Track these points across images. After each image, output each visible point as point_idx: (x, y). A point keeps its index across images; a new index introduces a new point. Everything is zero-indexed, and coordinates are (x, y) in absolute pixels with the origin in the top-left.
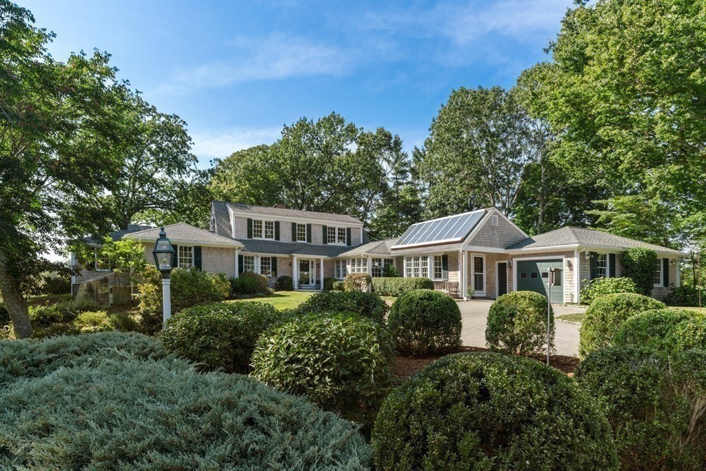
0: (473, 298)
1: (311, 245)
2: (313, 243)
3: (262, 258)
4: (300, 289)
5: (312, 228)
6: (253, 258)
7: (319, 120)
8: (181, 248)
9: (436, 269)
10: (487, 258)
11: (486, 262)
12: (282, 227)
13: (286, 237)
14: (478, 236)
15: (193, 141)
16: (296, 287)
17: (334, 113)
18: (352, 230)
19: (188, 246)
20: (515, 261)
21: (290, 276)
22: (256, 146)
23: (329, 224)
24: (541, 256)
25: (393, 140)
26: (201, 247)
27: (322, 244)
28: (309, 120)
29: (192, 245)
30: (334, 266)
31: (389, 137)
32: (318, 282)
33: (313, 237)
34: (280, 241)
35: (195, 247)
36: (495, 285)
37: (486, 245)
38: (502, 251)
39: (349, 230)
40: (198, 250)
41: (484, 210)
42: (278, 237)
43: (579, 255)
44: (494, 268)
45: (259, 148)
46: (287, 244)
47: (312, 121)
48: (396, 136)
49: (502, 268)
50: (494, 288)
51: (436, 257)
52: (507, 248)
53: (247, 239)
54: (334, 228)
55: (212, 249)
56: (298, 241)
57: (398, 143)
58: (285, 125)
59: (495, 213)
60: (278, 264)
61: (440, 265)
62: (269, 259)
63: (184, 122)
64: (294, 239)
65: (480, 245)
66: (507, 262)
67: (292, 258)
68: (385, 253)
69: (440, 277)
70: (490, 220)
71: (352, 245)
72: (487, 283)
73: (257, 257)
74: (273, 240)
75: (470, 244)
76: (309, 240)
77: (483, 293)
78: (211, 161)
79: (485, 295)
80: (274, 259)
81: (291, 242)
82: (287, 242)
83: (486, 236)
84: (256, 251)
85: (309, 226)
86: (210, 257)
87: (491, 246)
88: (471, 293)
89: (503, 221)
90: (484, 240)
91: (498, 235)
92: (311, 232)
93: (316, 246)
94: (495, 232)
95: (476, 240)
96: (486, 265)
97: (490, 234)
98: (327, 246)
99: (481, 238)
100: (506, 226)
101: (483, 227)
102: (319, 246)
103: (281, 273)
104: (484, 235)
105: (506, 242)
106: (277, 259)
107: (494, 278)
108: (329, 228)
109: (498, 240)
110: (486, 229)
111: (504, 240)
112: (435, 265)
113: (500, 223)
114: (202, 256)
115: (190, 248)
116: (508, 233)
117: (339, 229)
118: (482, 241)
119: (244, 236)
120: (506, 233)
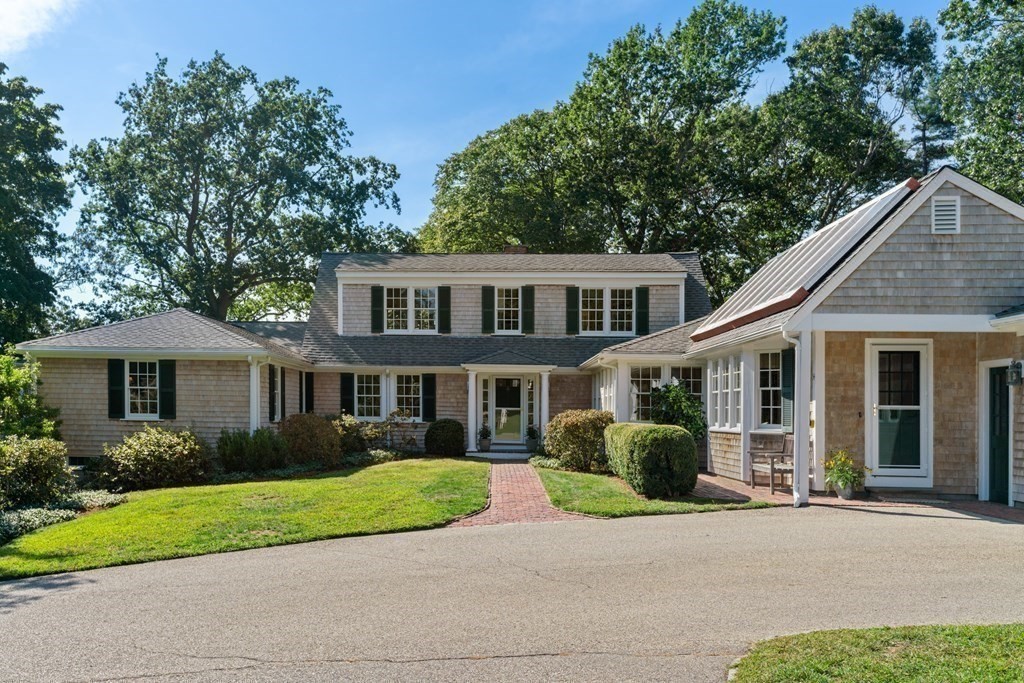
0: (864, 494)
1: (531, 340)
2: (538, 334)
3: (400, 378)
4: (482, 451)
5: (537, 295)
6: (377, 379)
8: (133, 366)
9: (765, 395)
10: (941, 354)
11: (937, 369)
12: (455, 298)
13: (466, 321)
16: (472, 446)
18: (652, 292)
19: (148, 360)
21: (459, 418)
23: (585, 281)
26: (174, 361)
27: (563, 336)
28: (650, 30)
29: (155, 360)
33: (538, 318)
34: (452, 335)
35: (160, 361)
37: (902, 308)
39: (643, 293)
40: (168, 368)
42: (445, 326)
44: (972, 387)
46: (467, 340)
47: (658, 31)
49: (1001, 383)
51: (764, 357)
53: (370, 334)
54: (601, 292)
55: (197, 364)
56: (498, 332)
59: (948, 188)
60: (439, 391)
61: (775, 384)
62: (416, 378)
64: (487, 326)
65: (871, 309)
66: (1009, 362)
69: (777, 421)
72: (938, 441)
73: (388, 376)
74: (435, 332)
76: (529, 326)
77: (923, 475)
79: (928, 483)
80: (430, 381)
81: (480, 335)
82: (469, 335)
83: (900, 275)
84: (387, 363)
85: (529, 291)
86: (194, 383)
87: (924, 308)
88: (861, 474)
89: (987, 211)
90: (890, 292)
91: (960, 266)
92: (533, 307)
93: (546, 340)
94: (947, 257)
95: (860, 293)
96: (936, 377)
97: (919, 266)
98: (577, 340)
99: (878, 283)
100: (1002, 230)
101: (885, 243)
102: (555, 340)
103: (443, 413)
104: (892, 271)
105: (1002, 292)
106: (437, 379)
107: (974, 419)
108: (585, 292)
109: (959, 283)
110: (903, 249)
111: (995, 283)
112: (764, 383)
113: (974, 221)
114: (177, 382)
115: (152, 366)
116: (1009, 257)
117: (614, 293)
118: (880, 293)
119: (364, 328)
120: (1000, 256)
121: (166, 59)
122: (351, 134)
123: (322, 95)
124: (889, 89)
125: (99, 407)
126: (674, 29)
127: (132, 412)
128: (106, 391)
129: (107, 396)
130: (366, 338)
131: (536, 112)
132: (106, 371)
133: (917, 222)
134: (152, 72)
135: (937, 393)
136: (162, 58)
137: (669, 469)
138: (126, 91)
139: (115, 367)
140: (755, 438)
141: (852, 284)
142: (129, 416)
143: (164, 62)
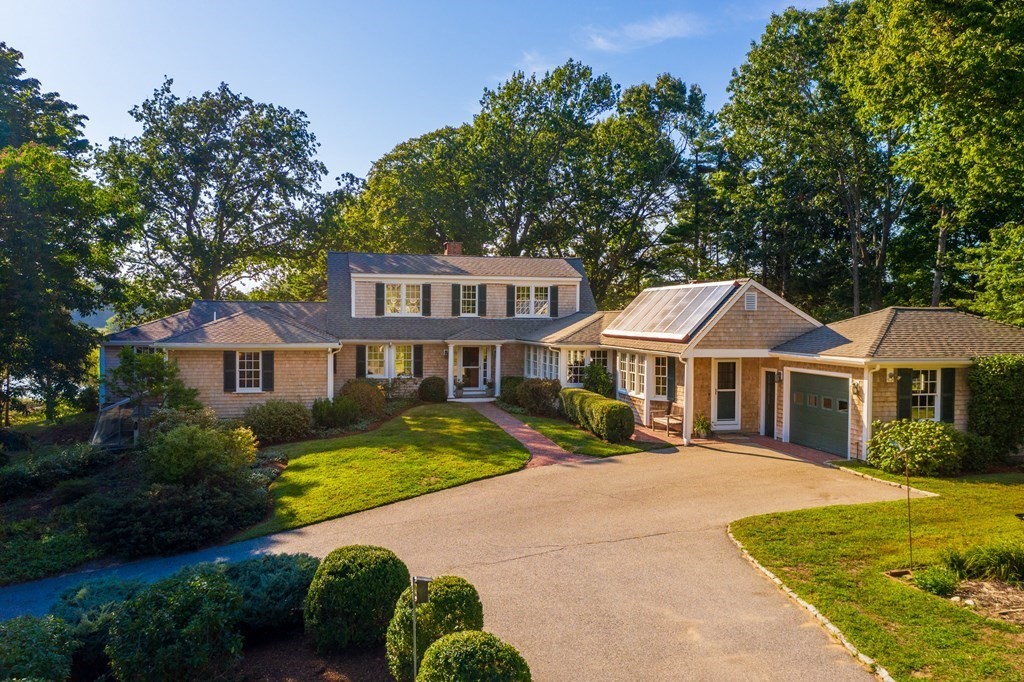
0: (712, 435)
1: (485, 321)
2: (489, 316)
5: (488, 290)
7: (547, 74)
8: (242, 355)
9: (658, 379)
10: (745, 367)
11: (743, 370)
12: (434, 292)
13: (441, 308)
14: (714, 331)
15: (318, 141)
16: (451, 394)
17: (571, 60)
18: (560, 289)
19: (253, 351)
20: (787, 372)
21: (439, 375)
22: (434, 131)
23: (518, 282)
24: (820, 369)
25: (688, 93)
26: (273, 352)
27: (505, 318)
28: (528, 77)
29: (259, 351)
30: (523, 354)
31: (679, 88)
32: (491, 385)
33: (488, 306)
34: (431, 317)
35: (263, 352)
36: (758, 409)
37: (732, 346)
38: (765, 353)
39: (555, 290)
40: (269, 356)
41: (732, 283)
42: (427, 310)
43: (871, 376)
44: (758, 379)
45: (439, 134)
46: (442, 321)
47: (533, 77)
48: (693, 89)
49: (771, 380)
50: (758, 414)
51: (658, 361)
52: (775, 348)
53: (374, 316)
54: (528, 288)
55: (289, 353)
56: (463, 315)
57: (697, 101)
58: (486, 89)
59: (752, 289)
60: (425, 357)
61: (664, 374)
62: (410, 348)
63: (302, 113)
64: (455, 310)
65: (719, 347)
66: (775, 371)
67: (446, 346)
68: (592, 343)
69: (664, 393)
70: (741, 300)
71: (560, 316)
72: (743, 406)
73: (390, 347)
74: (421, 315)
75: (698, 346)
76: (482, 311)
77: (736, 424)
78: (338, 179)
79: (738, 428)
80: (420, 349)
81: (450, 317)
82: (443, 317)
83: (732, 330)
84: (390, 338)
85: (483, 288)
86: (287, 366)
87: (741, 346)
88: (709, 425)
89: (768, 300)
90: (727, 338)
91: (756, 326)
92: (485, 298)
93: (494, 320)
94: (751, 322)
95: (714, 339)
96: (743, 375)
97: (739, 326)
98: (514, 320)
99: (722, 334)
100: (773, 309)
101: (725, 315)
102: (500, 321)
103: (428, 372)
104: (728, 328)
105: (773, 338)
106: (424, 348)
107: (759, 396)
108: (518, 288)
109: (756, 334)
110: (733, 318)
111: (770, 334)
112: (657, 373)
113: (763, 304)
114: (275, 366)
115: (256, 356)
116: (777, 322)
117: (537, 289)
118: (723, 339)
119: (370, 312)
120: (773, 322)
121: (172, 80)
122: (319, 145)
123: (297, 115)
124: (676, 127)
125: (216, 384)
126: (544, 77)
127: (240, 386)
128: (222, 373)
129: (222, 377)
130: (372, 319)
131: (447, 127)
132: (222, 359)
133: (739, 304)
134: (159, 89)
135: (743, 383)
136: (169, 78)
137: (622, 426)
138: (140, 105)
139: (229, 356)
140: (652, 402)
141: (710, 334)
142: (239, 390)
143: (170, 82)
